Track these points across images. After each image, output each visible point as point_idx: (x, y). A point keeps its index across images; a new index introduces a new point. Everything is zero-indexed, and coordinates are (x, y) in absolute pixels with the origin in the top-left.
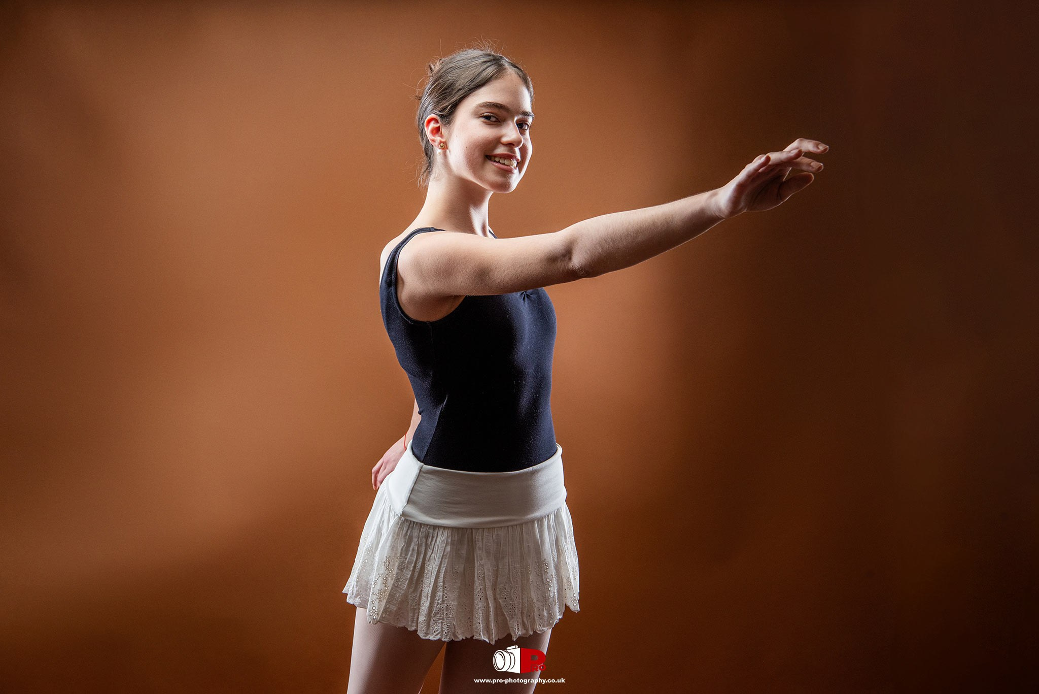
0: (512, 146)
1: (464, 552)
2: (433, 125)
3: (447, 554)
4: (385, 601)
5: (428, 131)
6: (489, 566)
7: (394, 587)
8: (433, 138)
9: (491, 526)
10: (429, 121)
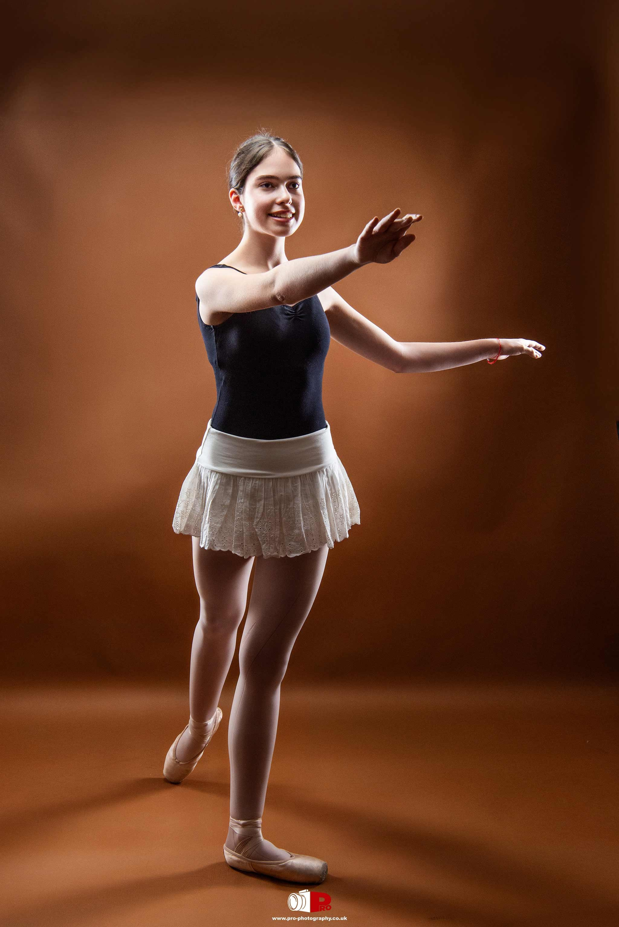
0: (284, 204)
1: (230, 491)
2: (234, 196)
3: (215, 491)
4: (186, 519)
5: (232, 200)
6: (248, 504)
7: (192, 510)
8: (235, 205)
9: (252, 476)
10: (232, 194)
